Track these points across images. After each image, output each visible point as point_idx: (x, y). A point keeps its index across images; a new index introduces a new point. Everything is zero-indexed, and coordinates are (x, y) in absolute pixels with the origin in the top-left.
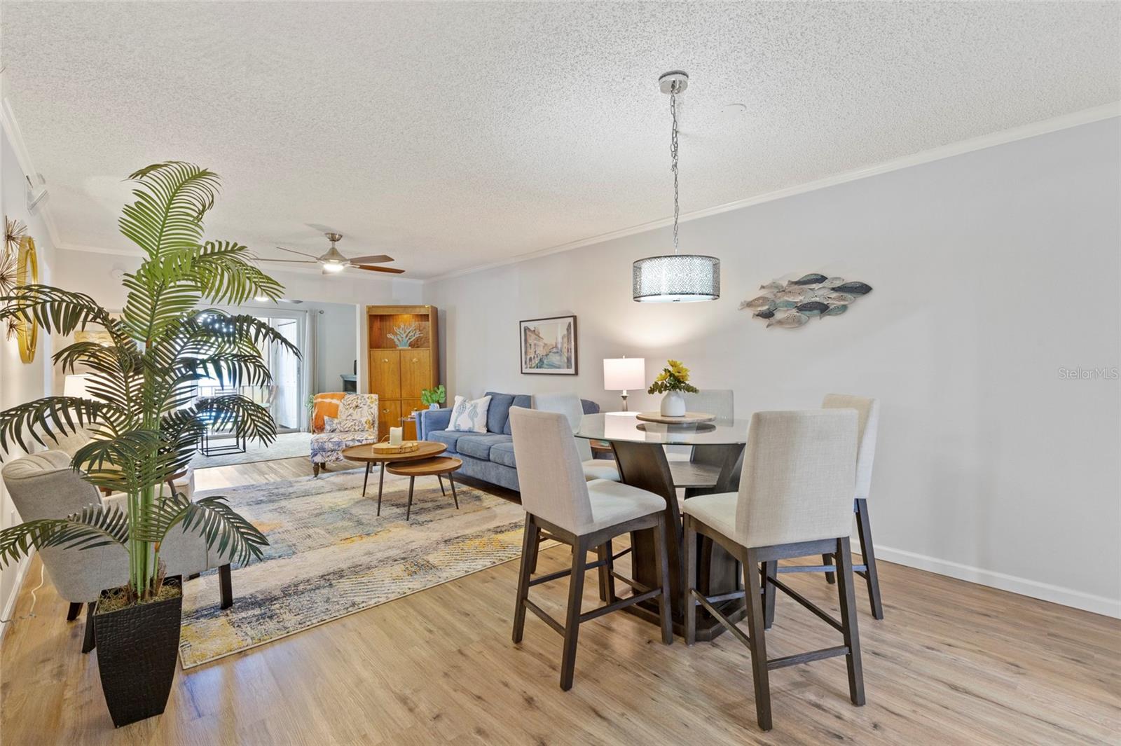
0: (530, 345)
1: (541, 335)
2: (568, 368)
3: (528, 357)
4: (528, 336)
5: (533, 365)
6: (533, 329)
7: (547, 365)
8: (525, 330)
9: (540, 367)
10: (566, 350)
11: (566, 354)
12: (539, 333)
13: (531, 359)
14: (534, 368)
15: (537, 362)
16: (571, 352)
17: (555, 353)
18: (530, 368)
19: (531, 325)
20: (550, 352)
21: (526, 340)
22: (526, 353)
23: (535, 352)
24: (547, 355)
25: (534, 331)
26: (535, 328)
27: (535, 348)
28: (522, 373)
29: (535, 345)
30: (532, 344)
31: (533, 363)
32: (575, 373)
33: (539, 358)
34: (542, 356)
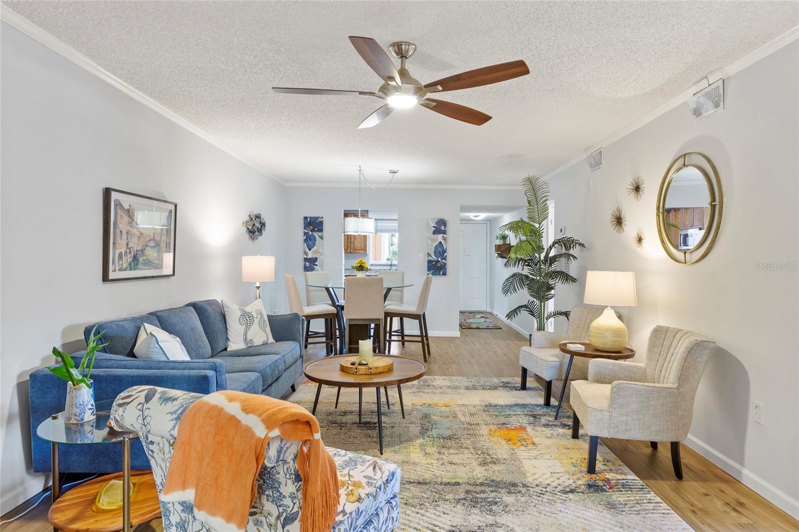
0: (121, 232)
1: (136, 220)
3: (117, 253)
4: (118, 217)
5: (125, 266)
6: (126, 207)
8: (116, 206)
11: (164, 251)
12: (134, 216)
13: (121, 257)
14: (125, 270)
15: (129, 260)
16: (170, 247)
17: (152, 247)
18: (120, 270)
19: (126, 201)
20: (146, 246)
21: (115, 225)
22: (114, 244)
23: (127, 245)
25: (129, 210)
26: (130, 206)
27: (127, 239)
28: (105, 278)
29: (128, 233)
30: (124, 232)
31: (124, 262)
32: (171, 273)
33: (133, 255)
34: (137, 251)
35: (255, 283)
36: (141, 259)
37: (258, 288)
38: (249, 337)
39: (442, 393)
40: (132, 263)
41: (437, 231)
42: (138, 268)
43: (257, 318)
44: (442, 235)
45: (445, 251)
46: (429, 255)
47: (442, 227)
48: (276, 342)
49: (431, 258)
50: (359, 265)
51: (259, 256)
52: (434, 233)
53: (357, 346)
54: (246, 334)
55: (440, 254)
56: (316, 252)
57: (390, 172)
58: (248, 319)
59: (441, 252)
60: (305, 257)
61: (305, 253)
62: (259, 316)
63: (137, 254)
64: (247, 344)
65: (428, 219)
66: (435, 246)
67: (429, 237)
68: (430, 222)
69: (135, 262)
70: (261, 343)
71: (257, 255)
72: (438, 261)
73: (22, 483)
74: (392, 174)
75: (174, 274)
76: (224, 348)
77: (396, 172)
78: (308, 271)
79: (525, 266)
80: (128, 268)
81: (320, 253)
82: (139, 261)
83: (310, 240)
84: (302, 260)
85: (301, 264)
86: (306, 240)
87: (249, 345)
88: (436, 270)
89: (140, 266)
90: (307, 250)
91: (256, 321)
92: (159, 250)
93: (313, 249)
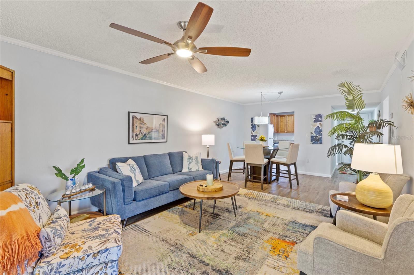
0: (137, 127)
1: (145, 122)
2: (162, 139)
3: (134, 134)
4: (135, 122)
7: (149, 138)
8: (133, 118)
9: (144, 139)
10: (162, 131)
11: (161, 133)
12: (144, 121)
13: (136, 135)
14: (139, 140)
15: (141, 136)
16: (164, 132)
18: (136, 140)
19: (138, 116)
20: (151, 131)
21: (133, 124)
22: (133, 131)
23: (140, 131)
24: (149, 133)
25: (140, 119)
26: (141, 117)
27: (140, 129)
28: (129, 143)
29: (140, 127)
30: (138, 127)
31: (138, 137)
32: (166, 141)
33: (143, 134)
34: (145, 133)
35: (207, 146)
36: (148, 136)
37: (208, 147)
38: (190, 167)
39: (275, 208)
40: (143, 138)
41: (316, 121)
42: (146, 139)
43: (194, 160)
44: (319, 122)
45: (321, 131)
46: (311, 133)
47: (319, 118)
48: (204, 170)
49: (313, 135)
50: (261, 138)
51: (208, 134)
52: (314, 122)
53: (260, 176)
54: (189, 166)
55: (318, 133)
56: (256, 133)
57: (279, 93)
58: (190, 160)
59: (319, 132)
60: (252, 135)
61: (252, 133)
62: (196, 159)
63: (146, 134)
64: (189, 170)
65: (311, 115)
66: (315, 129)
67: (311, 124)
68: (312, 116)
69: (145, 137)
70: (195, 170)
71: (207, 134)
72: (317, 136)
73: (90, 207)
74: (280, 94)
75: (167, 142)
76: (180, 170)
77: (282, 93)
78: (253, 141)
79: (347, 140)
80: (141, 139)
81: (258, 133)
82: (146, 137)
83: (254, 127)
84: (251, 136)
85: (250, 138)
86: (252, 128)
87: (190, 170)
88: (316, 141)
89: (147, 138)
90: (253, 132)
91: (194, 161)
92: (158, 133)
93: (255, 131)
